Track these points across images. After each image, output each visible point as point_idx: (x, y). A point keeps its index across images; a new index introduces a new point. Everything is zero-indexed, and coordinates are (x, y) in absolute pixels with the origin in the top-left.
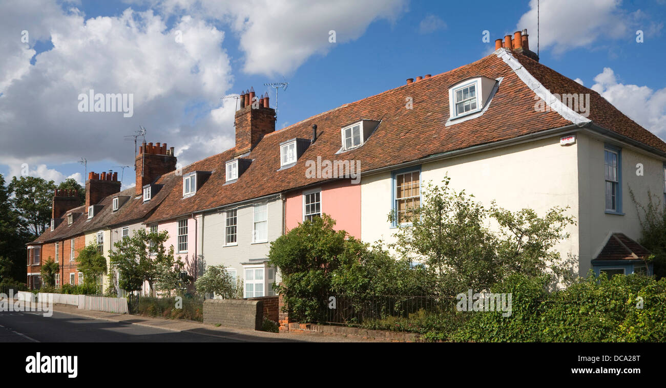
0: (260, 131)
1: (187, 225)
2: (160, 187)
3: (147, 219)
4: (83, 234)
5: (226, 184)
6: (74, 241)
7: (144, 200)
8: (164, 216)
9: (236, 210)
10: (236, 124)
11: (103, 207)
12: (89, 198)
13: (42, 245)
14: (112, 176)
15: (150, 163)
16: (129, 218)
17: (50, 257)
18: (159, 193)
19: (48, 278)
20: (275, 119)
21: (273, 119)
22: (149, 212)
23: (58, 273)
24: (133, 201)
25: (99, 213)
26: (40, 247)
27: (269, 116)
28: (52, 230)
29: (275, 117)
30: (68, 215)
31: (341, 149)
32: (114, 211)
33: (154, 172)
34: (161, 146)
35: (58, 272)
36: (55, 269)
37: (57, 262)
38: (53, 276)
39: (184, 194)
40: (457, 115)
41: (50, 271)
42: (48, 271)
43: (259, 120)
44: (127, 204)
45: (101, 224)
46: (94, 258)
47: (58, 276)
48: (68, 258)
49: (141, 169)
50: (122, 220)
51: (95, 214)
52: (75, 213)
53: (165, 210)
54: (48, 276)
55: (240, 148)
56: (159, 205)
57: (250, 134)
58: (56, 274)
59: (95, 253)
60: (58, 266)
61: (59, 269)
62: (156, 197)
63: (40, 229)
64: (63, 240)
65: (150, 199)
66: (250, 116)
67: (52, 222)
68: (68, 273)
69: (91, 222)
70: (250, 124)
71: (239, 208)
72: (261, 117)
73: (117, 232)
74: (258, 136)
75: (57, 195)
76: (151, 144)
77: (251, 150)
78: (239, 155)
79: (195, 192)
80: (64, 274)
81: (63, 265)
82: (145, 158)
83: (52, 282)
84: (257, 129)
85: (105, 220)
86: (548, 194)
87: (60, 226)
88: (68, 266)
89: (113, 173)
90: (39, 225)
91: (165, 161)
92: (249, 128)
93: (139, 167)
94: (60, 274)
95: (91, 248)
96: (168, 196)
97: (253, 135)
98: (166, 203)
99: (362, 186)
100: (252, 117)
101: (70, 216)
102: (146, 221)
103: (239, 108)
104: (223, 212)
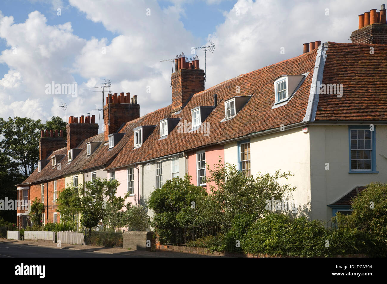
0: (190, 91)
1: (133, 173)
2: (122, 135)
3: (107, 166)
4: (62, 177)
5: (161, 139)
6: (56, 182)
7: (110, 147)
8: (119, 165)
9: (162, 162)
10: (172, 85)
11: (81, 150)
12: (69, 142)
13: (30, 186)
14: (90, 118)
15: (115, 112)
16: (96, 164)
17: (36, 197)
18: (120, 141)
19: (34, 217)
20: (204, 79)
21: (202, 79)
22: (110, 159)
23: (43, 213)
24: (103, 147)
25: (77, 156)
26: (28, 188)
27: (198, 76)
28: (39, 171)
29: (204, 76)
30: (52, 157)
31: (225, 118)
32: (88, 156)
33: (119, 120)
34: (125, 95)
35: (44, 211)
36: (42, 210)
37: (42, 202)
38: (39, 216)
39: (135, 145)
40: (279, 101)
41: (37, 211)
42: (35, 211)
43: (188, 82)
44: (98, 150)
45: (77, 168)
46: (71, 200)
47: (44, 215)
48: (51, 198)
49: (107, 118)
50: (92, 166)
51: (74, 158)
52: (58, 155)
53: (121, 159)
54: (35, 216)
55: (175, 106)
56: (118, 154)
57: (181, 94)
58: (42, 214)
59: (71, 194)
60: (44, 206)
61: (44, 210)
62: (117, 145)
63: (29, 169)
64: (47, 182)
65: (113, 146)
66: (181, 79)
67: (39, 162)
68: (52, 213)
69: (70, 165)
70: (181, 85)
71: (164, 161)
72: (190, 79)
73: (88, 176)
74: (188, 95)
75: (43, 136)
76: (116, 94)
77: (182, 108)
78: (174, 112)
79: (142, 144)
80: (49, 213)
81: (48, 205)
82: (110, 108)
83: (38, 221)
84: (187, 90)
85: (81, 164)
86: (299, 163)
87: (46, 167)
88: (51, 206)
89: (91, 116)
90: (28, 165)
91: (129, 109)
92: (180, 89)
93: (106, 116)
94: (45, 214)
95: (69, 190)
96: (125, 145)
97: (184, 96)
98: (123, 152)
99: (225, 150)
100: (182, 80)
101: (53, 158)
102: (107, 168)
103: (174, 71)
104: (154, 163)
